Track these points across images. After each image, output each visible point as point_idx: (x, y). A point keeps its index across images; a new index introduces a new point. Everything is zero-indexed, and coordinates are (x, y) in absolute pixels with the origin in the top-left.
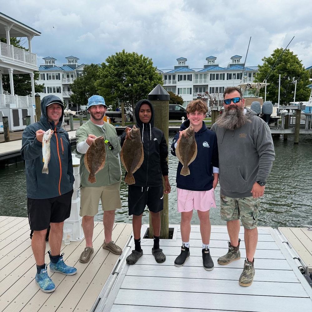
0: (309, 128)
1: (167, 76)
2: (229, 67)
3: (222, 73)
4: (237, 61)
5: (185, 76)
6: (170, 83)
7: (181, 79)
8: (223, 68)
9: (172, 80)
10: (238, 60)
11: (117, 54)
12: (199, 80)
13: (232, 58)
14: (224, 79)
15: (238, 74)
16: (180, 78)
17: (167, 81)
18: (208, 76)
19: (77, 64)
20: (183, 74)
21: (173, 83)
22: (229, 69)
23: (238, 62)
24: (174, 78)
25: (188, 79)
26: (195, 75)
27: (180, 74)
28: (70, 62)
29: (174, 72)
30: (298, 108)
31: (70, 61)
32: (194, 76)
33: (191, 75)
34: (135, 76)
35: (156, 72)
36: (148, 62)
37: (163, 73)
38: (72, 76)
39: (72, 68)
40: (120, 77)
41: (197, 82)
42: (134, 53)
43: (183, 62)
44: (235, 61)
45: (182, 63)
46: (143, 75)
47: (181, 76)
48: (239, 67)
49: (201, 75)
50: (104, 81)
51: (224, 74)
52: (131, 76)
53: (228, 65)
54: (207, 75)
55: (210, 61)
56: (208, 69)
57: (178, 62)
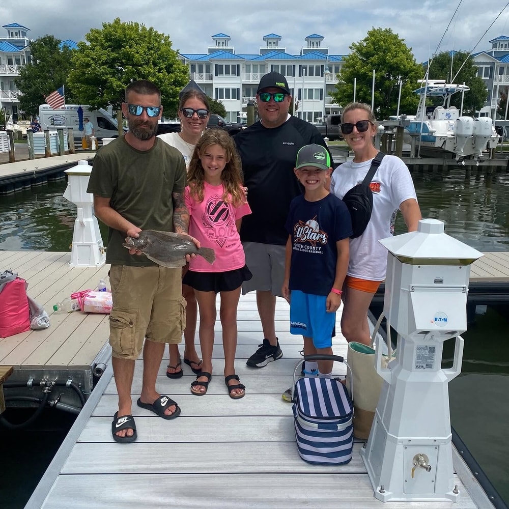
0: (416, 156)
1: (195, 65)
2: (303, 55)
3: (291, 64)
4: (315, 45)
5: (227, 67)
6: (201, 77)
7: (221, 73)
8: (292, 55)
9: (204, 74)
10: (317, 43)
11: (105, 26)
12: (251, 74)
13: (307, 39)
14: (294, 75)
15: (317, 67)
16: (219, 70)
17: (196, 74)
18: (268, 68)
19: (26, 38)
20: (224, 64)
21: (207, 78)
22: (303, 58)
23: (317, 46)
24: (208, 70)
25: (233, 73)
26: (245, 66)
27: (219, 63)
28: (12, 35)
29: (207, 59)
30: (400, 124)
31: (12, 33)
32: (243, 67)
33: (238, 66)
34: (141, 66)
35: (177, 58)
36: (163, 41)
37: (187, 61)
38: (18, 62)
39: (17, 47)
40: (112, 66)
41: (248, 78)
42: (137, 24)
43: (223, 43)
44: (312, 45)
45: (221, 43)
46: (155, 65)
47: (221, 66)
48: (318, 54)
49: (255, 66)
50: (84, 73)
51: (294, 66)
52: (134, 65)
53: (301, 52)
54: (266, 66)
55: (270, 43)
56: (268, 56)
57: (215, 41)
